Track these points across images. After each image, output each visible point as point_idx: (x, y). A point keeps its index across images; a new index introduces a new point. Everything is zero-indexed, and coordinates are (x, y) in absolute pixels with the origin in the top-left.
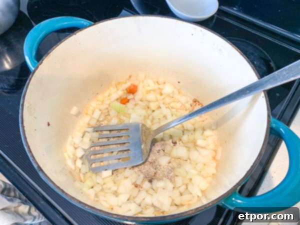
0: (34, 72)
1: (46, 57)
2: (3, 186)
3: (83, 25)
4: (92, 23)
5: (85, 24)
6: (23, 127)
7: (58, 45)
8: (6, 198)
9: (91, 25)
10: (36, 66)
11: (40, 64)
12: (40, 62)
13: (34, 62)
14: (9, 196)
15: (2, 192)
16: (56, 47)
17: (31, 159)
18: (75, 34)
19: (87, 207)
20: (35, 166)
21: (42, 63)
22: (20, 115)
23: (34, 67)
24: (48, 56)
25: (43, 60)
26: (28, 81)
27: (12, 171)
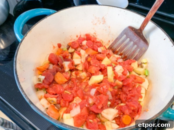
0: (22, 41)
1: (29, 32)
2: (2, 121)
3: (50, 12)
4: (56, 11)
5: (52, 12)
6: (17, 76)
7: (36, 25)
8: (4, 128)
9: (55, 13)
10: (23, 37)
11: (25, 36)
12: (25, 35)
13: (21, 36)
14: (6, 127)
15: (2, 125)
16: (35, 26)
17: (24, 96)
18: (46, 18)
19: (67, 127)
20: (27, 101)
21: (26, 35)
22: (14, 68)
23: (21, 39)
24: (30, 31)
25: (27, 34)
26: (18, 47)
27: (9, 109)
